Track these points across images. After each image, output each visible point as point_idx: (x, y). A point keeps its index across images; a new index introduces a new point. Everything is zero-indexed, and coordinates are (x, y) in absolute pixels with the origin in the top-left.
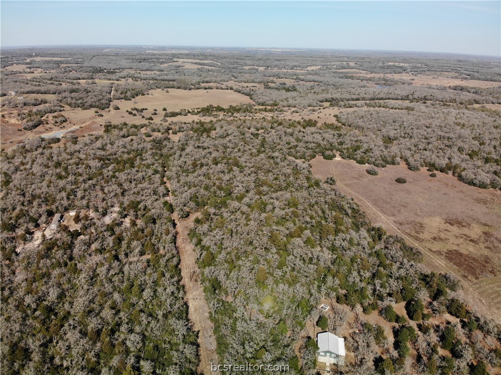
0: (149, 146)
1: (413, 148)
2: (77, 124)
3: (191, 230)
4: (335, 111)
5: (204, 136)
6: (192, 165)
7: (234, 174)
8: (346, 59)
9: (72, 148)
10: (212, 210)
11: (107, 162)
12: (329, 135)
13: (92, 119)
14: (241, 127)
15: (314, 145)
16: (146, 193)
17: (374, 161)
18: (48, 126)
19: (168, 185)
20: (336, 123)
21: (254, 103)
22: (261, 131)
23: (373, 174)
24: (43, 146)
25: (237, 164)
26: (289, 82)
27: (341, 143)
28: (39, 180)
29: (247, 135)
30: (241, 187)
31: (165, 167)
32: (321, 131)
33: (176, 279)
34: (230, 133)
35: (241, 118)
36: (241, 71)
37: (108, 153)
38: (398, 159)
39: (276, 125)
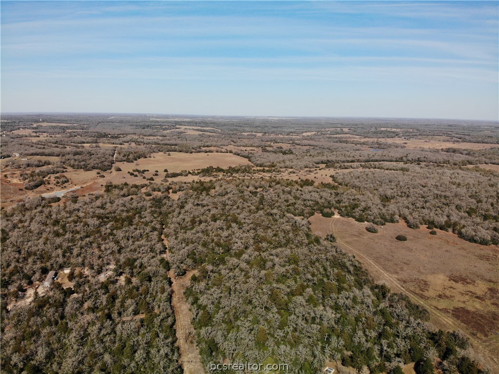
0: (149, 204)
1: (411, 206)
2: (78, 184)
3: (187, 289)
4: (332, 171)
5: (203, 195)
6: (191, 222)
7: (233, 230)
8: (339, 125)
9: (71, 206)
10: (210, 267)
11: (105, 220)
12: (326, 194)
13: (94, 179)
14: (240, 186)
15: (312, 202)
16: (143, 250)
17: (373, 219)
18: (49, 186)
19: (166, 242)
20: (332, 183)
21: (253, 165)
22: (259, 190)
23: (373, 232)
24: (42, 205)
25: (235, 221)
26: (286, 147)
27: (339, 202)
28: (36, 238)
29: (246, 193)
30: (239, 244)
31: (163, 225)
32: (318, 190)
33: (170, 339)
34: (229, 192)
35: (240, 178)
36: (240, 137)
37: (107, 211)
38: (397, 217)
39: (274, 184)
